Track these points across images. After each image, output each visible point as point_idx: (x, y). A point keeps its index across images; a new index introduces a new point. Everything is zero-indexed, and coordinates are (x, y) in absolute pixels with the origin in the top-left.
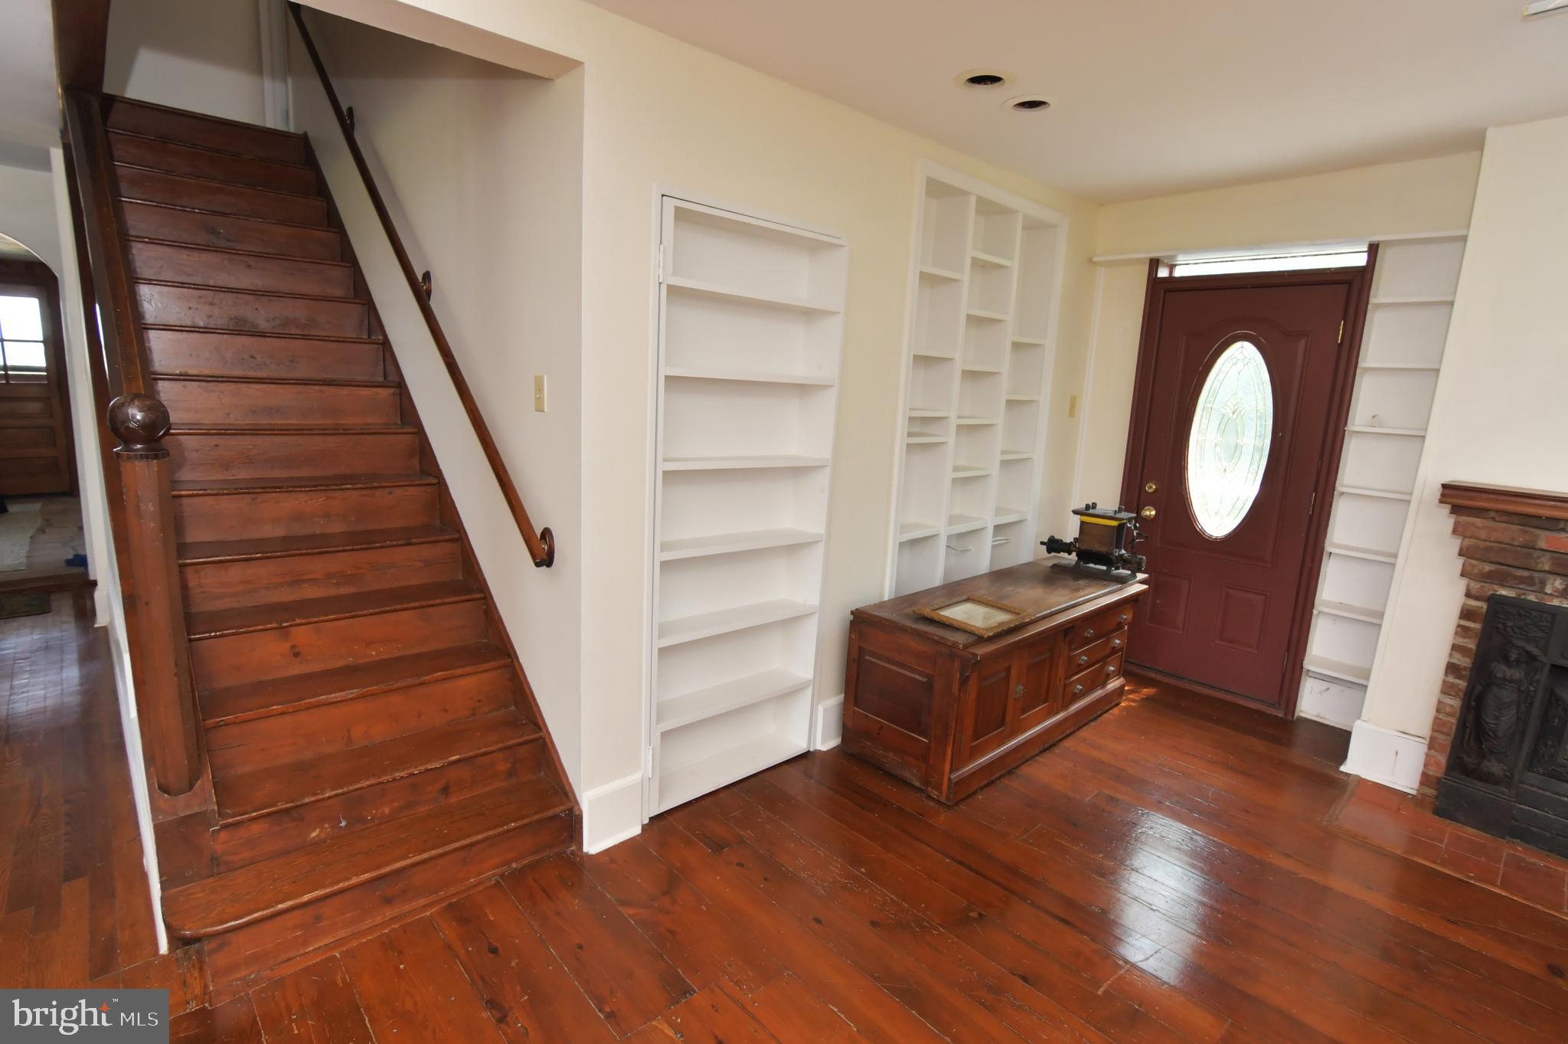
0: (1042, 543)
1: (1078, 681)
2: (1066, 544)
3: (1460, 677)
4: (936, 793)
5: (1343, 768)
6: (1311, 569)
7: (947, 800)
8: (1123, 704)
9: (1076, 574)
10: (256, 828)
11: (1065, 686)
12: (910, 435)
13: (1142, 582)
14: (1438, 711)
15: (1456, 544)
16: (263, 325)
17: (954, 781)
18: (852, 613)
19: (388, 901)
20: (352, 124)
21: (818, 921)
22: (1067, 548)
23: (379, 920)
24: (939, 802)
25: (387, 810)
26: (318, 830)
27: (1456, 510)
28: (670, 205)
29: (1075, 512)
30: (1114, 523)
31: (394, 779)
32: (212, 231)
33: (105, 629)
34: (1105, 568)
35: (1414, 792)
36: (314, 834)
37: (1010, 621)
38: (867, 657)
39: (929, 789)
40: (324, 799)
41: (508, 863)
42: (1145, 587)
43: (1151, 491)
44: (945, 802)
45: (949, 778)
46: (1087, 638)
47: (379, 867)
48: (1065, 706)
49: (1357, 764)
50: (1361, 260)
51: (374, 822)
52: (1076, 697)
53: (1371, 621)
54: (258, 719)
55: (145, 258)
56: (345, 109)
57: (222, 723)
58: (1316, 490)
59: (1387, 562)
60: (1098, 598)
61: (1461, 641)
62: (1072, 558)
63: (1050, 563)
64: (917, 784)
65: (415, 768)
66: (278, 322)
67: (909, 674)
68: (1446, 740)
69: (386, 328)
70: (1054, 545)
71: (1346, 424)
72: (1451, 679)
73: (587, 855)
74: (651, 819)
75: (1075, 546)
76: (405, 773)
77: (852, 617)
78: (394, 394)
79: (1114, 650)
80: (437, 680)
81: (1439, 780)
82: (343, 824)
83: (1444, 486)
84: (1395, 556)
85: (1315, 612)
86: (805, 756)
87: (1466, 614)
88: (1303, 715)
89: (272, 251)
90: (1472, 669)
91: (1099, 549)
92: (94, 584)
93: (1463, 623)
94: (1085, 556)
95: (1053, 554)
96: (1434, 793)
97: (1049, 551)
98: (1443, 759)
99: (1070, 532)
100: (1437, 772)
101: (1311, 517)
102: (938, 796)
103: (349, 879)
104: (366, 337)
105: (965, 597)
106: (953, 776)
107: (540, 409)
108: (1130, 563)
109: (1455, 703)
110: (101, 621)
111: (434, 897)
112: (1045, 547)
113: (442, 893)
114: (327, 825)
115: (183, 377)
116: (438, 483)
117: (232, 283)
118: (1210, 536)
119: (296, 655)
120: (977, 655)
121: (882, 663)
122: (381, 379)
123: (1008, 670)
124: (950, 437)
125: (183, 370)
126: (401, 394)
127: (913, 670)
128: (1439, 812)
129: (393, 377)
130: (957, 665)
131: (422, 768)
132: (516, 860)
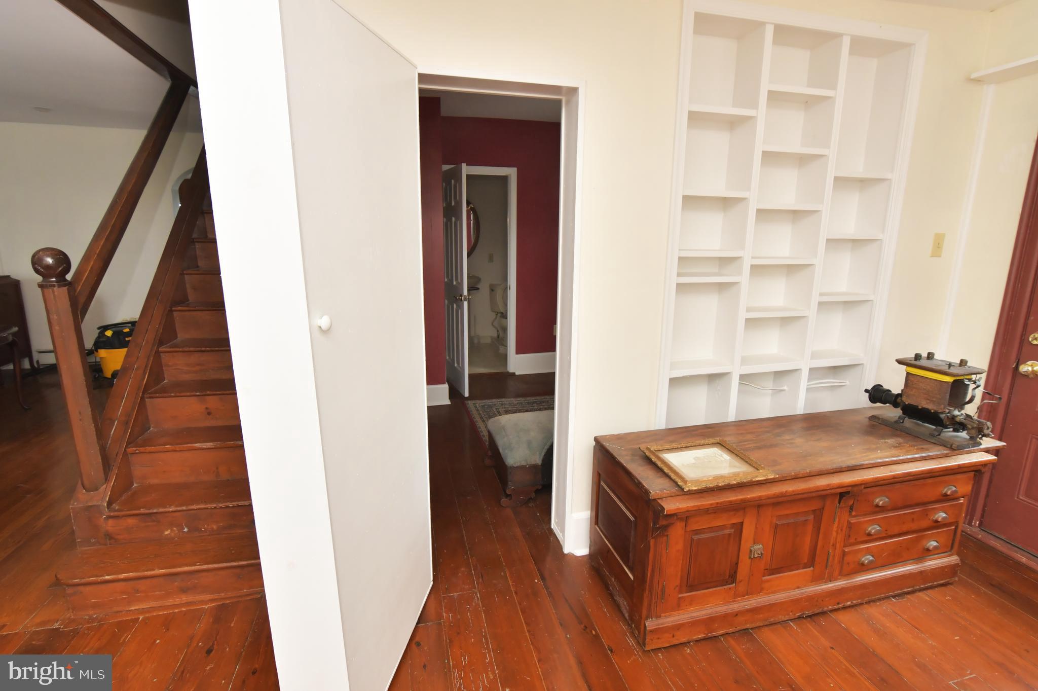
0: (866, 391)
1: (868, 551)
2: (893, 395)
4: (637, 632)
9: (897, 429)
10: (131, 521)
11: (844, 554)
12: (679, 275)
17: (649, 629)
18: (594, 439)
19: (184, 591)
22: (892, 400)
23: (177, 601)
24: (638, 642)
25: (215, 527)
26: (169, 531)
29: (900, 362)
30: (949, 379)
31: (215, 508)
34: (935, 427)
36: (167, 533)
37: (732, 477)
38: (602, 483)
39: (633, 626)
40: (169, 512)
42: (993, 457)
43: (1036, 342)
44: (642, 645)
45: (645, 624)
46: (877, 506)
47: (174, 567)
48: (846, 576)
51: (207, 532)
52: (863, 568)
54: (161, 452)
57: (137, 451)
62: (896, 412)
63: (870, 414)
64: (627, 616)
65: (231, 503)
67: (624, 509)
70: (877, 394)
75: (900, 399)
76: (224, 504)
77: (594, 443)
79: (937, 524)
82: (186, 530)
91: (926, 406)
94: (910, 411)
95: (878, 404)
97: (872, 400)
99: (895, 383)
102: (638, 636)
103: (153, 570)
105: (715, 441)
106: (648, 623)
108: (966, 427)
111: (216, 596)
112: (868, 394)
113: (223, 594)
114: (175, 529)
120: (664, 509)
121: (610, 493)
123: (739, 527)
124: (744, 277)
127: (626, 507)
130: (651, 513)
131: (235, 503)
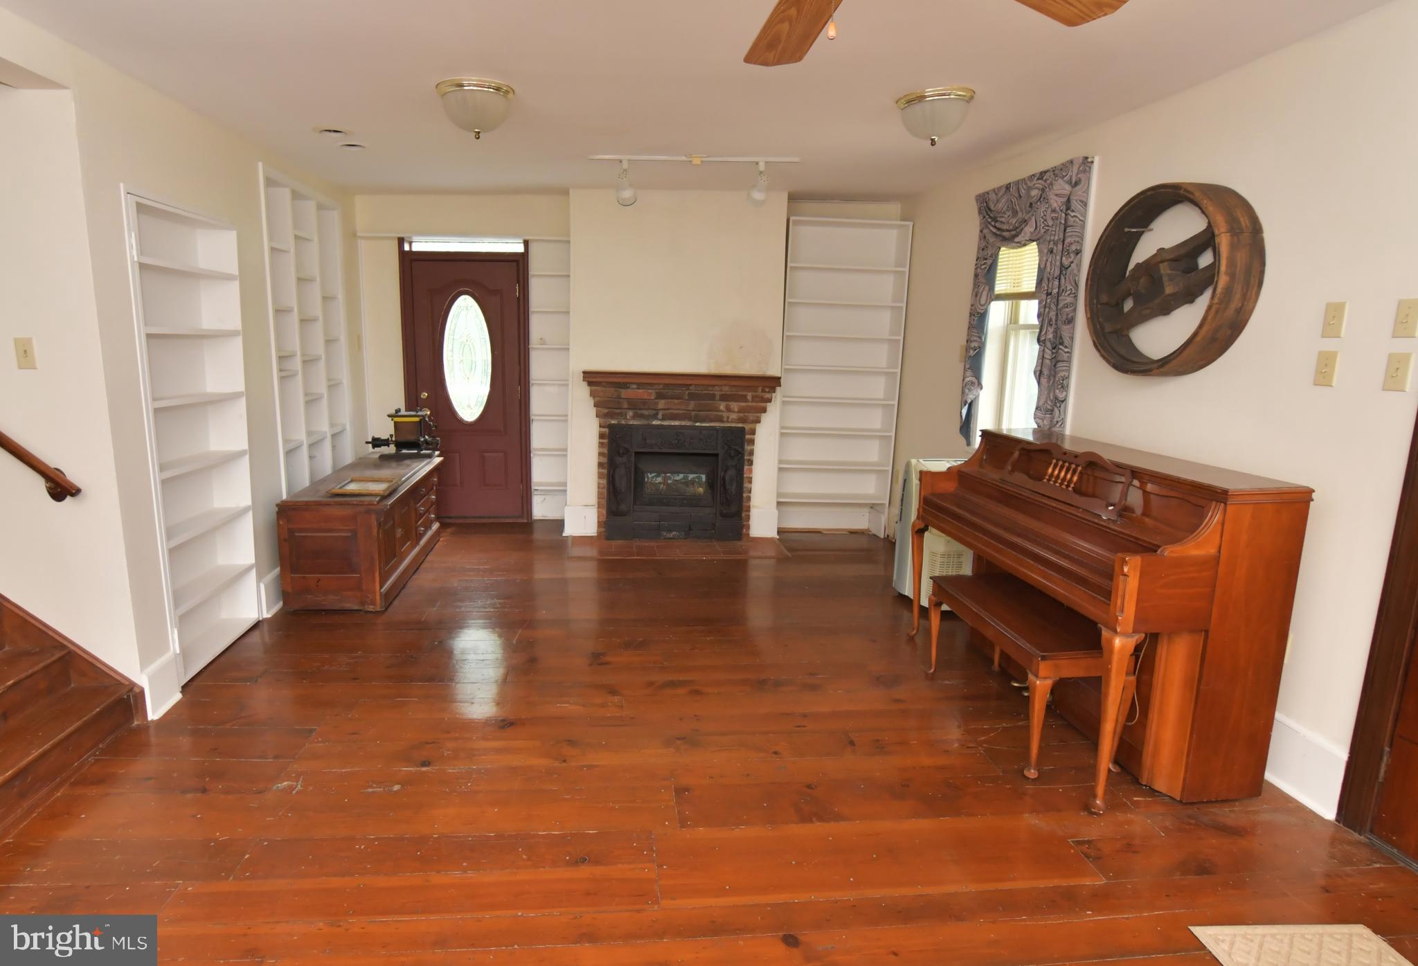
0: (367, 443)
1: (421, 525)
2: (385, 439)
3: (603, 468)
5: (564, 535)
6: (526, 431)
7: (381, 607)
8: (441, 539)
9: (397, 458)
11: (416, 528)
12: (280, 370)
13: (439, 456)
14: (598, 488)
15: (591, 402)
17: (384, 593)
18: (277, 505)
22: (386, 443)
24: (375, 612)
27: (590, 384)
29: (389, 416)
30: (417, 419)
34: (416, 451)
35: (596, 535)
37: (389, 487)
38: (297, 534)
39: (366, 607)
42: (441, 458)
43: (425, 397)
44: (379, 610)
45: (380, 592)
46: (422, 494)
48: (417, 543)
49: (570, 530)
50: (519, 248)
52: (421, 536)
53: (562, 453)
58: (520, 384)
59: (563, 419)
60: (422, 469)
61: (602, 450)
62: (392, 449)
63: (377, 456)
67: (334, 534)
68: (604, 502)
70: (376, 443)
71: (529, 344)
72: (601, 470)
73: (151, 722)
74: (182, 687)
75: (392, 440)
77: (276, 509)
79: (432, 504)
81: (605, 522)
83: (584, 373)
84: (567, 416)
85: (532, 455)
86: (256, 626)
87: (601, 436)
88: (535, 518)
90: (608, 463)
91: (409, 439)
93: (601, 441)
94: (400, 445)
95: (377, 449)
96: (604, 530)
97: (374, 447)
98: (604, 512)
99: (387, 431)
100: (603, 519)
101: (520, 400)
102: (373, 608)
105: (349, 480)
106: (382, 590)
108: (432, 444)
109: (604, 482)
112: (370, 445)
118: (467, 422)
120: (387, 505)
121: (312, 534)
123: (394, 518)
124: (299, 370)
127: (337, 531)
128: (608, 538)
130: (373, 517)
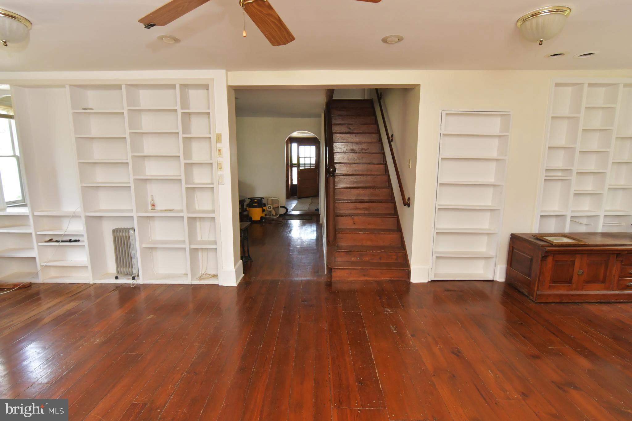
1: (630, 281)
4: (532, 297)
7: (536, 300)
10: (343, 254)
11: (619, 280)
12: (546, 176)
16: (357, 150)
17: (538, 294)
18: (512, 235)
20: (381, 97)
21: (467, 309)
24: (533, 301)
25: (367, 259)
28: (444, 113)
31: (369, 252)
32: (349, 129)
33: (321, 224)
36: (353, 259)
38: (515, 250)
39: (530, 296)
40: (355, 252)
41: (391, 277)
44: (534, 301)
45: (536, 293)
47: (363, 267)
48: (619, 289)
51: (364, 261)
52: (628, 287)
55: (336, 137)
56: (379, 94)
64: (527, 294)
66: (360, 149)
67: (526, 255)
69: (385, 149)
73: (411, 282)
74: (431, 280)
76: (372, 251)
78: (384, 166)
80: (382, 234)
82: (358, 259)
89: (361, 132)
92: (320, 215)
102: (533, 299)
104: (380, 152)
106: (538, 292)
107: (409, 168)
110: (321, 222)
111: (374, 279)
113: (376, 279)
115: (340, 163)
116: (391, 189)
117: (352, 141)
119: (354, 224)
121: (520, 253)
122: (382, 162)
123: (573, 262)
124: (574, 177)
125: (340, 162)
126: (386, 166)
127: (527, 254)
129: (385, 162)
130: (540, 252)
132: (394, 278)
